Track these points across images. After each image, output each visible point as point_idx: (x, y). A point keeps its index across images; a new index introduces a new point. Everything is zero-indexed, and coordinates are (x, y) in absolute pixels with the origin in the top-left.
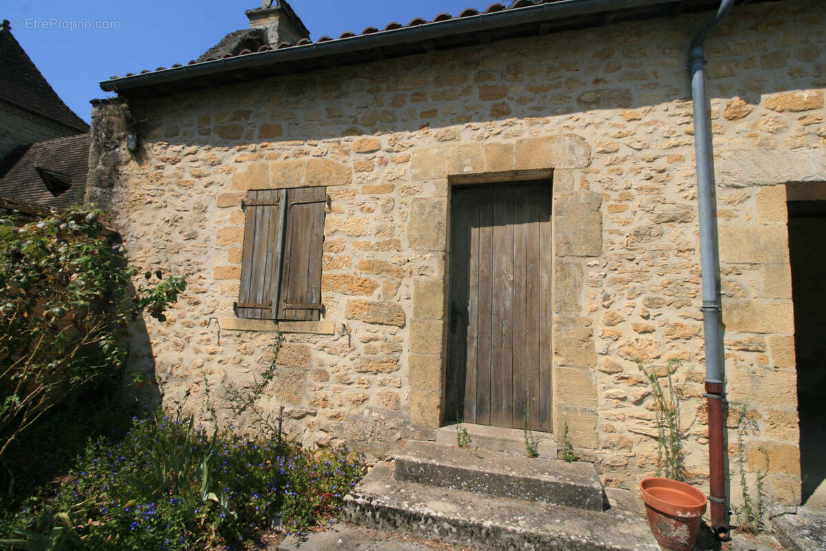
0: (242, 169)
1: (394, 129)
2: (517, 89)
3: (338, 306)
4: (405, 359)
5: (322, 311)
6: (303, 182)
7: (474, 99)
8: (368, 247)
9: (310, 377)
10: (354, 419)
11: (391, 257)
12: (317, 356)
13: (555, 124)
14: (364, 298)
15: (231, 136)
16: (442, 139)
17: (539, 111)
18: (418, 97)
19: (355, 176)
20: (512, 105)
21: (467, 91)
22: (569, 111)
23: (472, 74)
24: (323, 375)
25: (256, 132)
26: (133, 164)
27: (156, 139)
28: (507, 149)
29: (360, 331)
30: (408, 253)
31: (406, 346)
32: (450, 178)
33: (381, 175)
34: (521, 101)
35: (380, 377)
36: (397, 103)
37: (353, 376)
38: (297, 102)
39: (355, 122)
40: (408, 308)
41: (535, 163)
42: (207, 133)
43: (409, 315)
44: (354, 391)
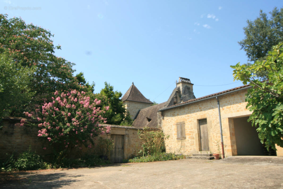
0: (175, 120)
1: (191, 113)
2: (203, 107)
3: (187, 137)
4: (195, 143)
5: (186, 138)
6: (182, 121)
8: (190, 129)
9: (185, 147)
10: (191, 152)
11: (192, 130)
12: (186, 144)
13: (206, 112)
14: (190, 136)
15: (174, 115)
16: (196, 114)
17: (205, 110)
19: (187, 120)
21: (198, 108)
22: (208, 110)
24: (187, 146)
25: (176, 115)
26: (163, 120)
27: (165, 116)
29: (190, 140)
30: (194, 130)
31: (195, 142)
32: (197, 119)
33: (190, 119)
35: (193, 146)
36: (191, 110)
37: (190, 146)
38: (180, 110)
39: (187, 113)
40: (194, 136)
41: (204, 117)
42: (171, 115)
43: (195, 138)
44: (190, 148)
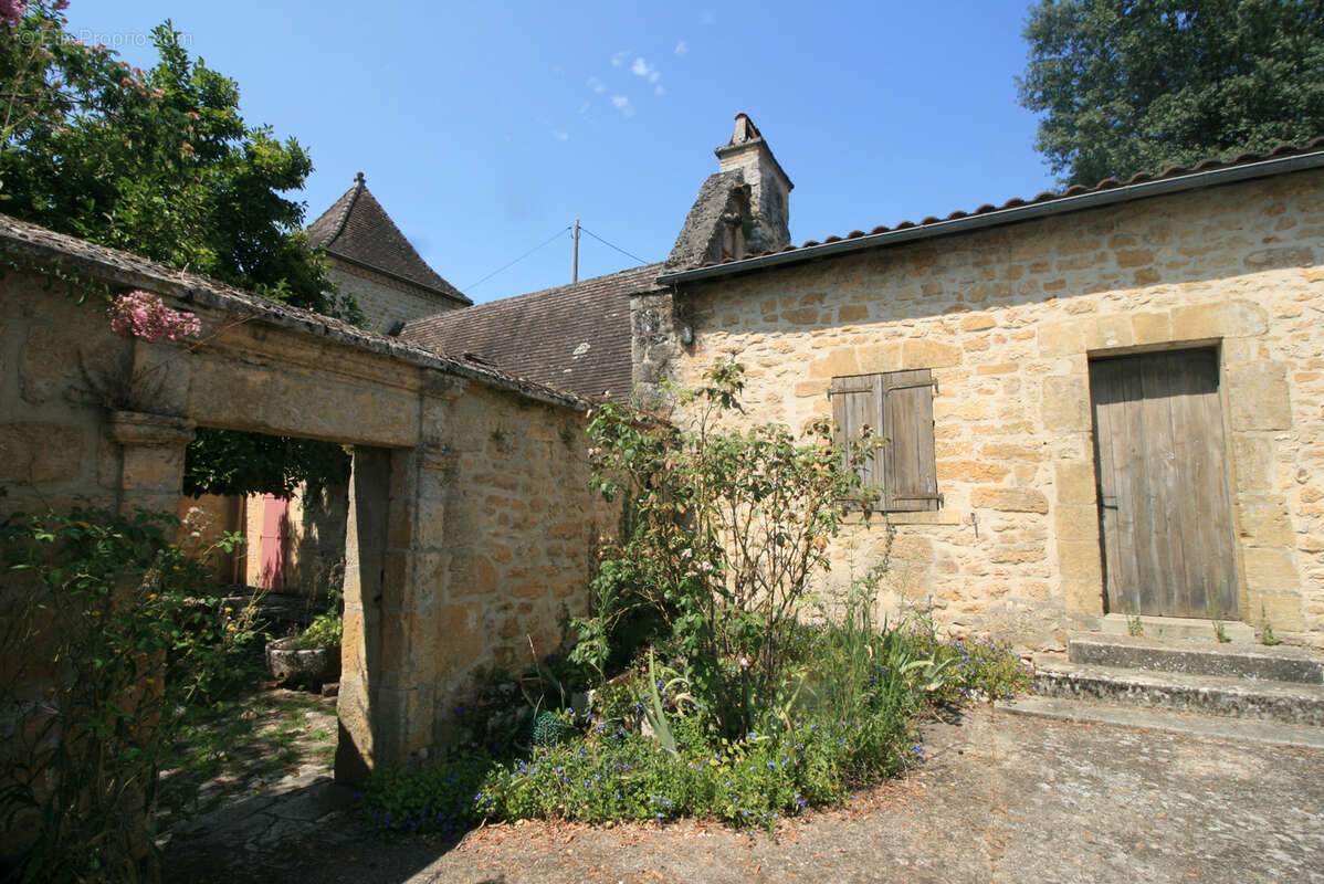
0: (823, 355)
1: (1012, 303)
2: (1166, 253)
3: (959, 496)
4: (1051, 546)
5: (939, 500)
6: (900, 366)
7: (1112, 265)
8: (991, 430)
9: (933, 570)
10: (995, 612)
11: (1020, 440)
12: (938, 546)
13: (1218, 289)
14: (992, 485)
15: (803, 320)
16: (1074, 311)
17: (1195, 275)
18: (1038, 267)
19: (965, 356)
20: (1162, 271)
21: (1102, 258)
22: (1236, 273)
23: (1105, 239)
24: (950, 567)
25: (835, 315)
26: (686, 356)
27: (713, 328)
28: (1161, 319)
29: (990, 520)
30: (1042, 435)
31: (1051, 533)
32: (1089, 352)
33: (998, 353)
34: (1172, 265)
35: (1022, 567)
36: (1012, 274)
37: (988, 567)
38: (884, 282)
39: (960, 298)
40: (1051, 495)
41: (1197, 333)
42: (774, 319)
43: (1053, 501)
44: (991, 582)
